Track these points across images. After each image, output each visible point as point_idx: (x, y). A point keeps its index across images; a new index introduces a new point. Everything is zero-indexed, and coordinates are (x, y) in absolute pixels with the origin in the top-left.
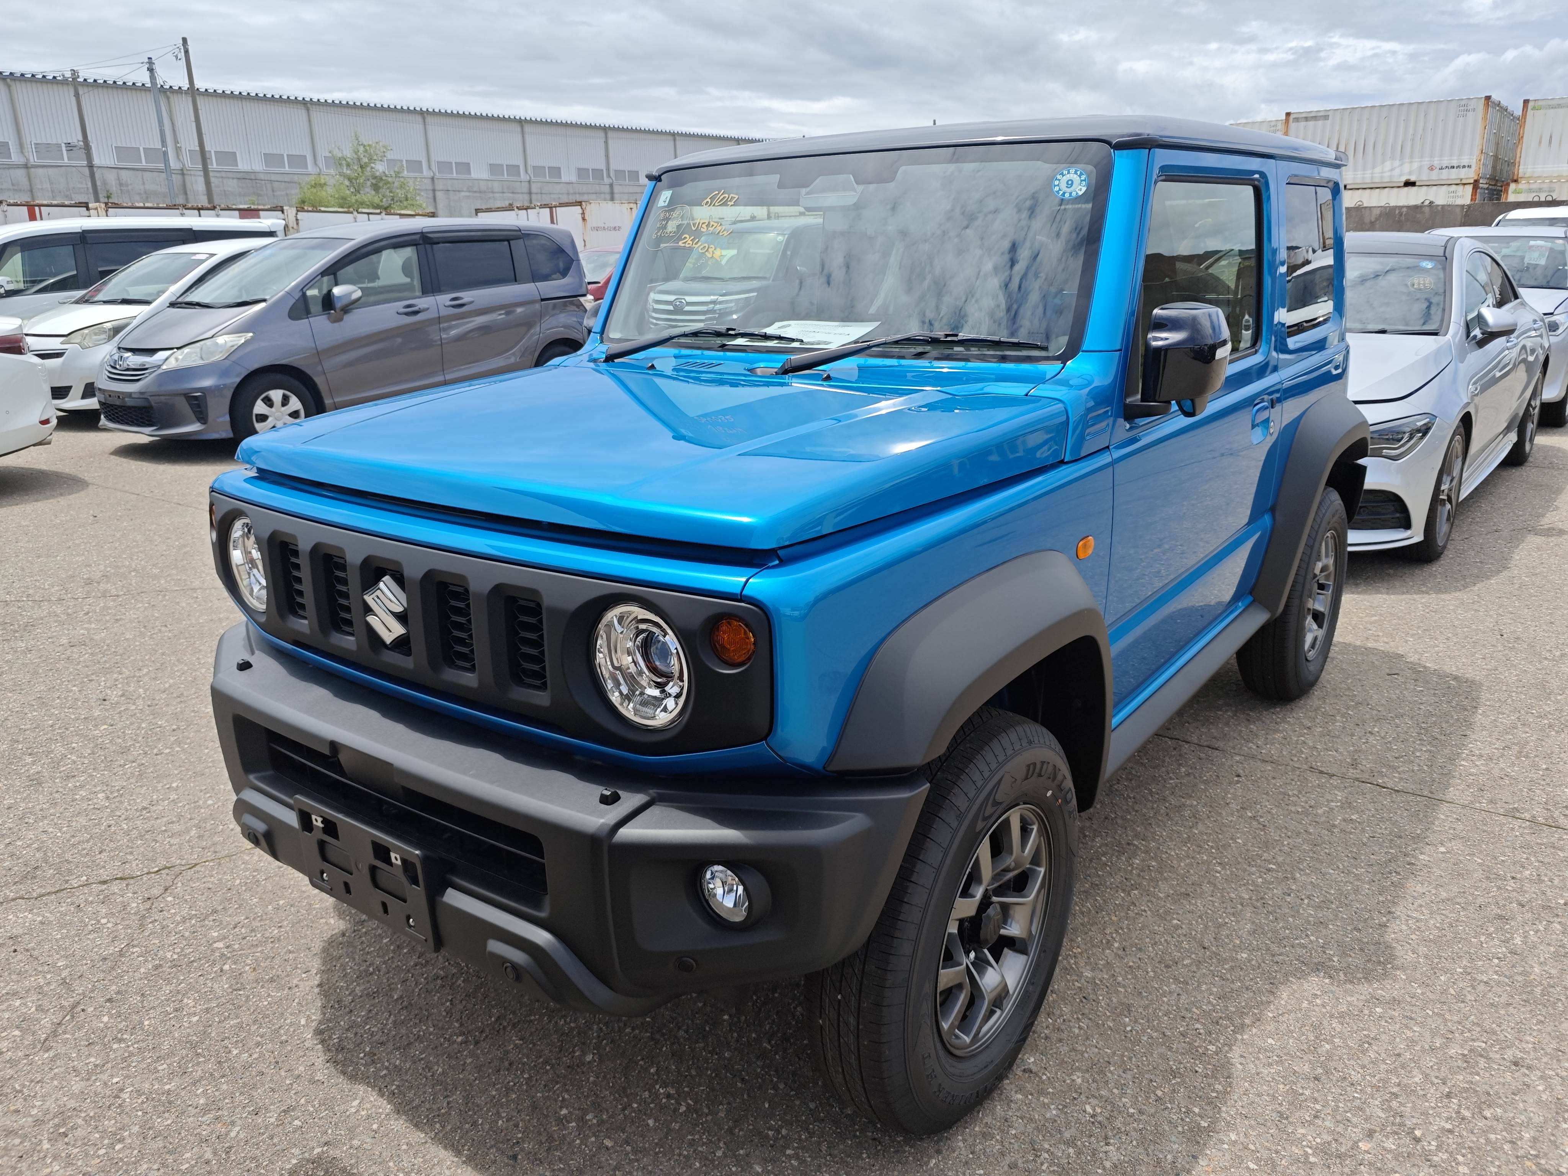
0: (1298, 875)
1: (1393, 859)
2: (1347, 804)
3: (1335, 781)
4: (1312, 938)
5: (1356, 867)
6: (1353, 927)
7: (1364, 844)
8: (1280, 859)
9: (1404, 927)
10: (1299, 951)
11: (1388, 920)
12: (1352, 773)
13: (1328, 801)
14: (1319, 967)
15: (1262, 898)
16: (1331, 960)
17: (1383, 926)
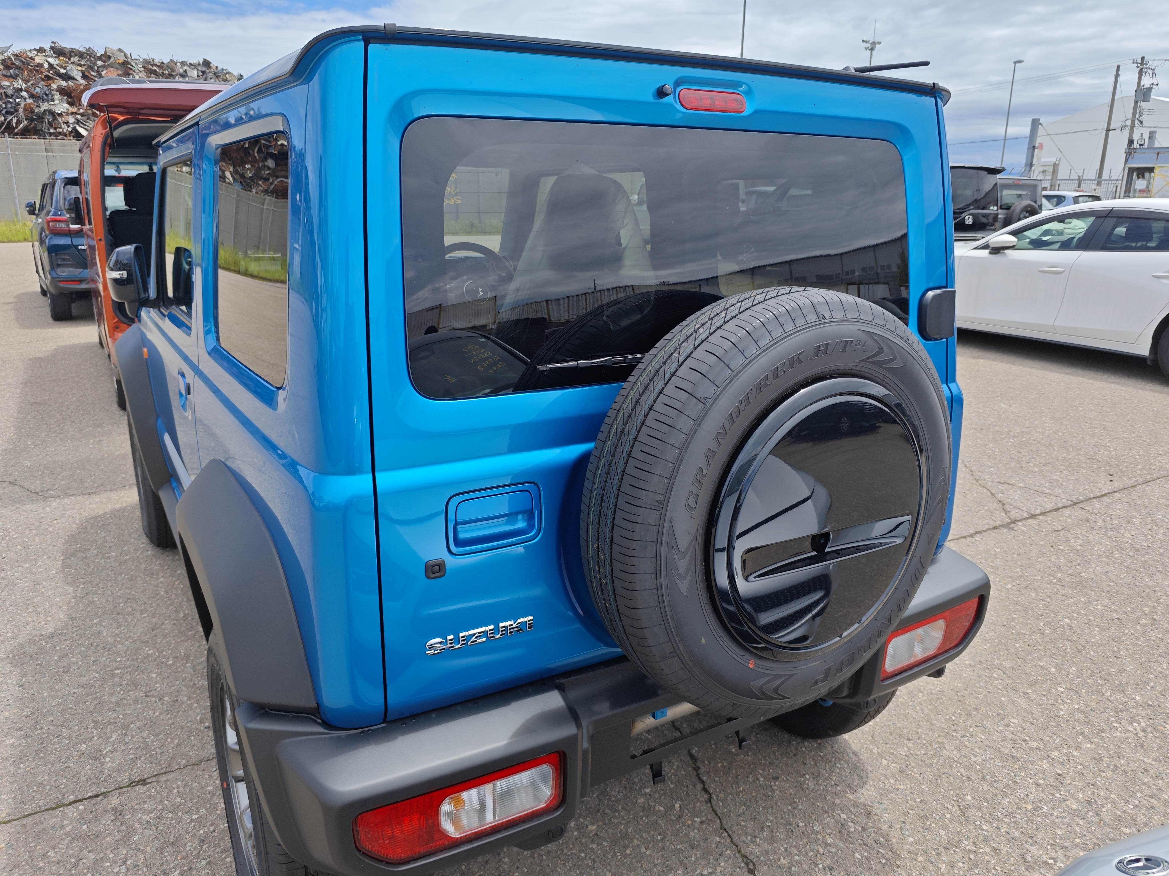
0: (97, 675)
1: (34, 727)
2: (97, 757)
3: (124, 778)
4: (64, 646)
5: (59, 704)
6: (43, 665)
7: (62, 726)
8: (116, 680)
9: (9, 681)
10: (67, 637)
11: (21, 680)
12: (114, 801)
13: (116, 750)
14: (52, 636)
15: (108, 650)
16: (47, 642)
17: (23, 676)
